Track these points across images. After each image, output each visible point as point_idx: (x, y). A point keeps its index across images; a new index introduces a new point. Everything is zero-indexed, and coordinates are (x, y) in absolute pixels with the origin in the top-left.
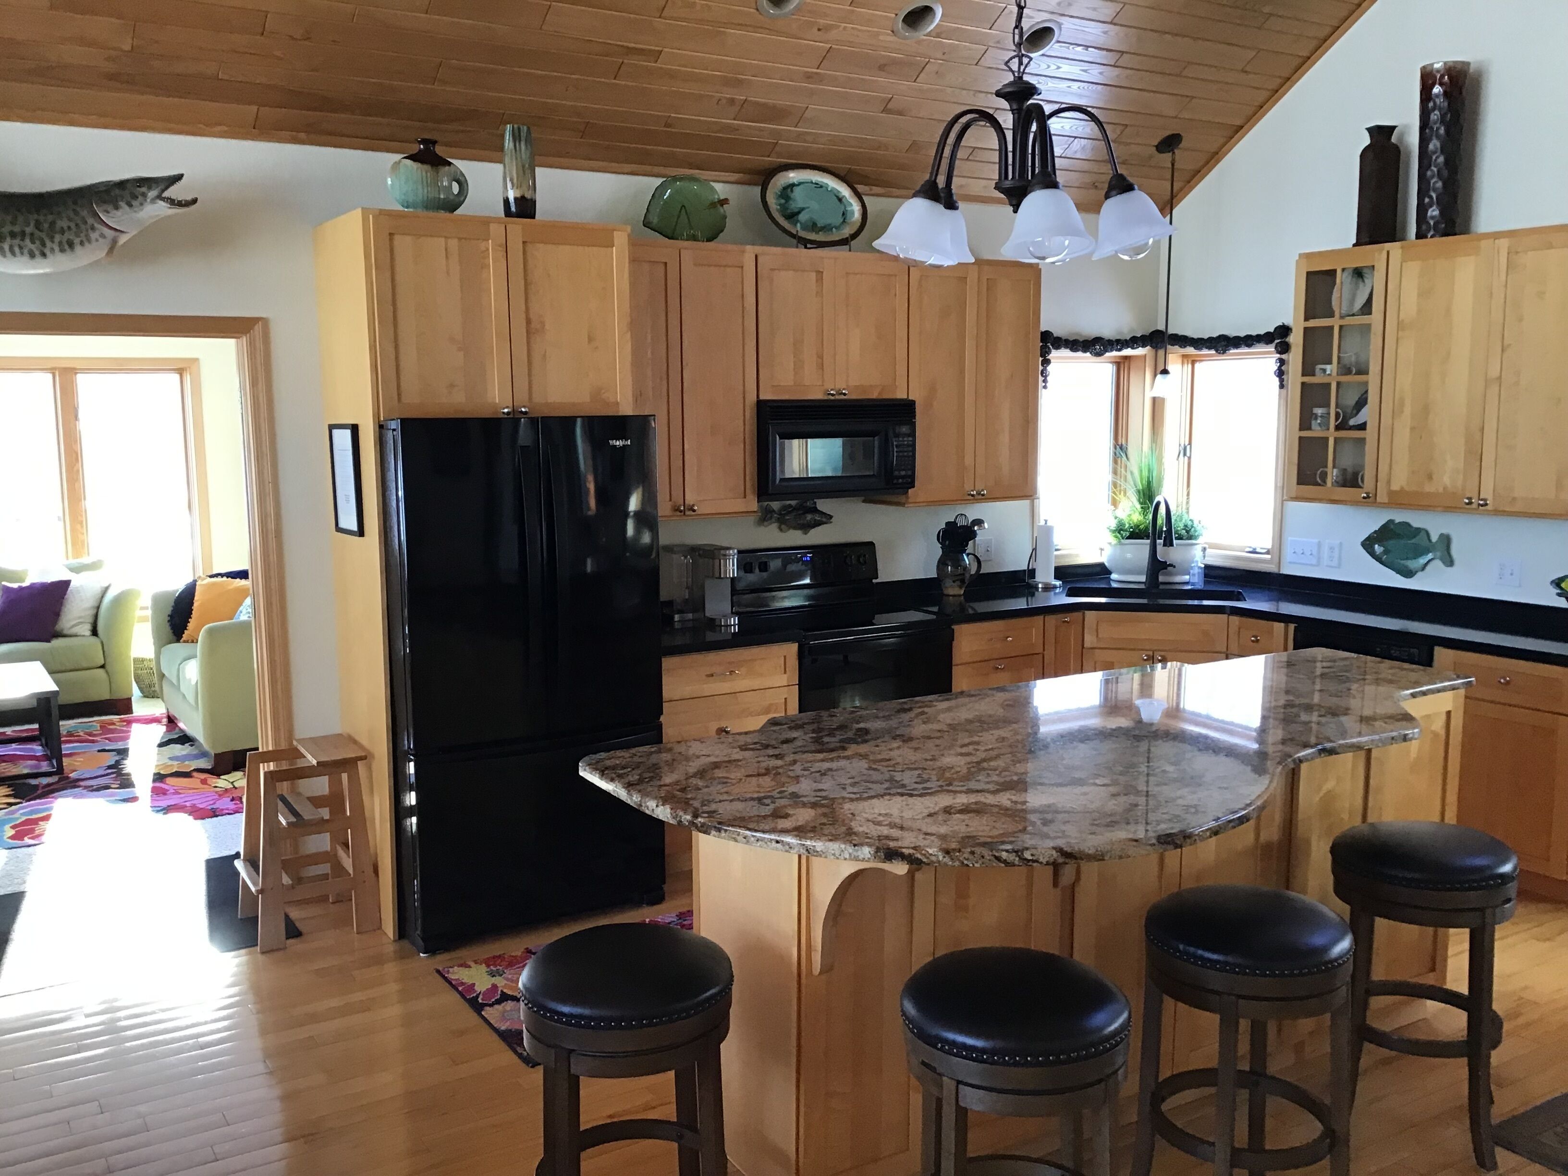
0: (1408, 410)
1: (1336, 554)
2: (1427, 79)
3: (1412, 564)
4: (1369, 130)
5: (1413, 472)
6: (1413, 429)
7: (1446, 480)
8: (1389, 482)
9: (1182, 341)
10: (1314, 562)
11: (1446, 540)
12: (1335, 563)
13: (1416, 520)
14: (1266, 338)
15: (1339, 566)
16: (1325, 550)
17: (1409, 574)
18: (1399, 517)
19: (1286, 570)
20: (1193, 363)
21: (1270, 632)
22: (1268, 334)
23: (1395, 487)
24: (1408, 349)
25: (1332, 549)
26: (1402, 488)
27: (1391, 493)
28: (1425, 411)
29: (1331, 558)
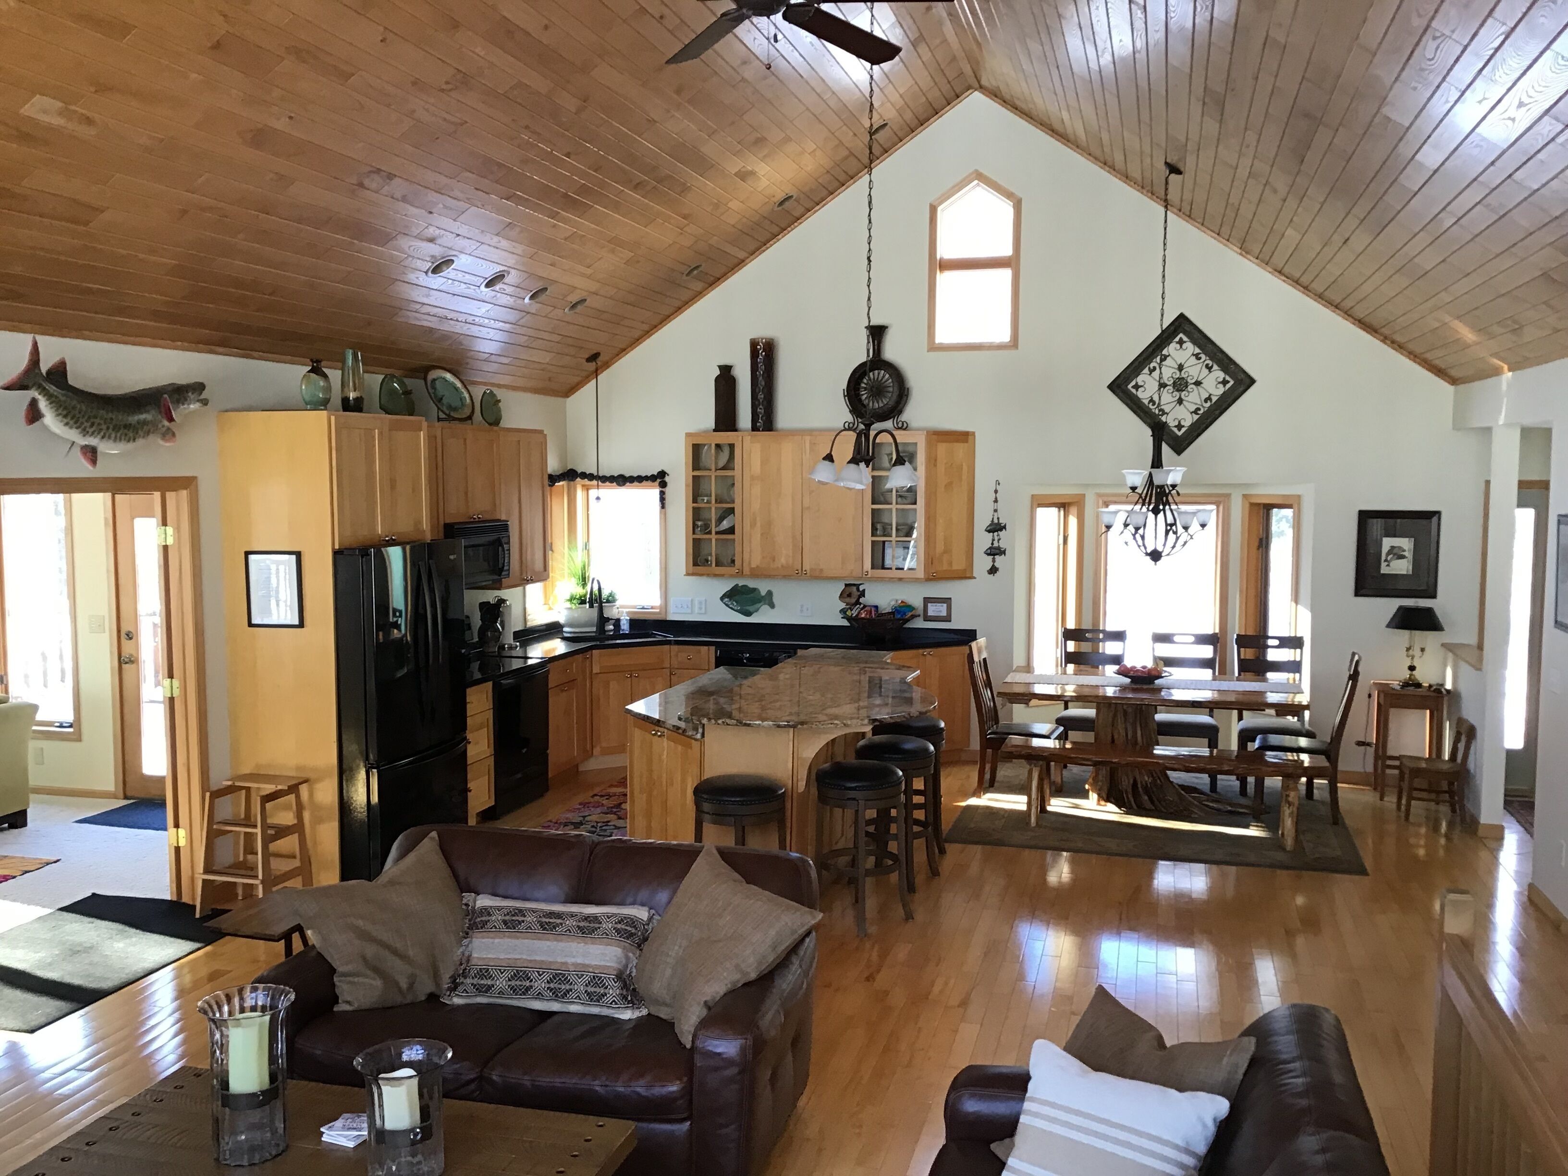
0: (758, 524)
1: (703, 607)
2: (754, 344)
3: (751, 609)
4: (720, 367)
5: (763, 558)
6: (762, 534)
7: (783, 561)
8: (750, 563)
9: (584, 475)
10: (689, 611)
11: (770, 593)
12: (703, 611)
13: (752, 584)
14: (652, 478)
15: (705, 613)
16: (696, 603)
17: (748, 614)
18: (741, 582)
19: (671, 617)
20: (588, 490)
21: (699, 652)
22: (653, 476)
23: (753, 566)
24: (757, 490)
25: (700, 603)
26: (758, 567)
27: (752, 569)
28: (768, 525)
29: (700, 608)
